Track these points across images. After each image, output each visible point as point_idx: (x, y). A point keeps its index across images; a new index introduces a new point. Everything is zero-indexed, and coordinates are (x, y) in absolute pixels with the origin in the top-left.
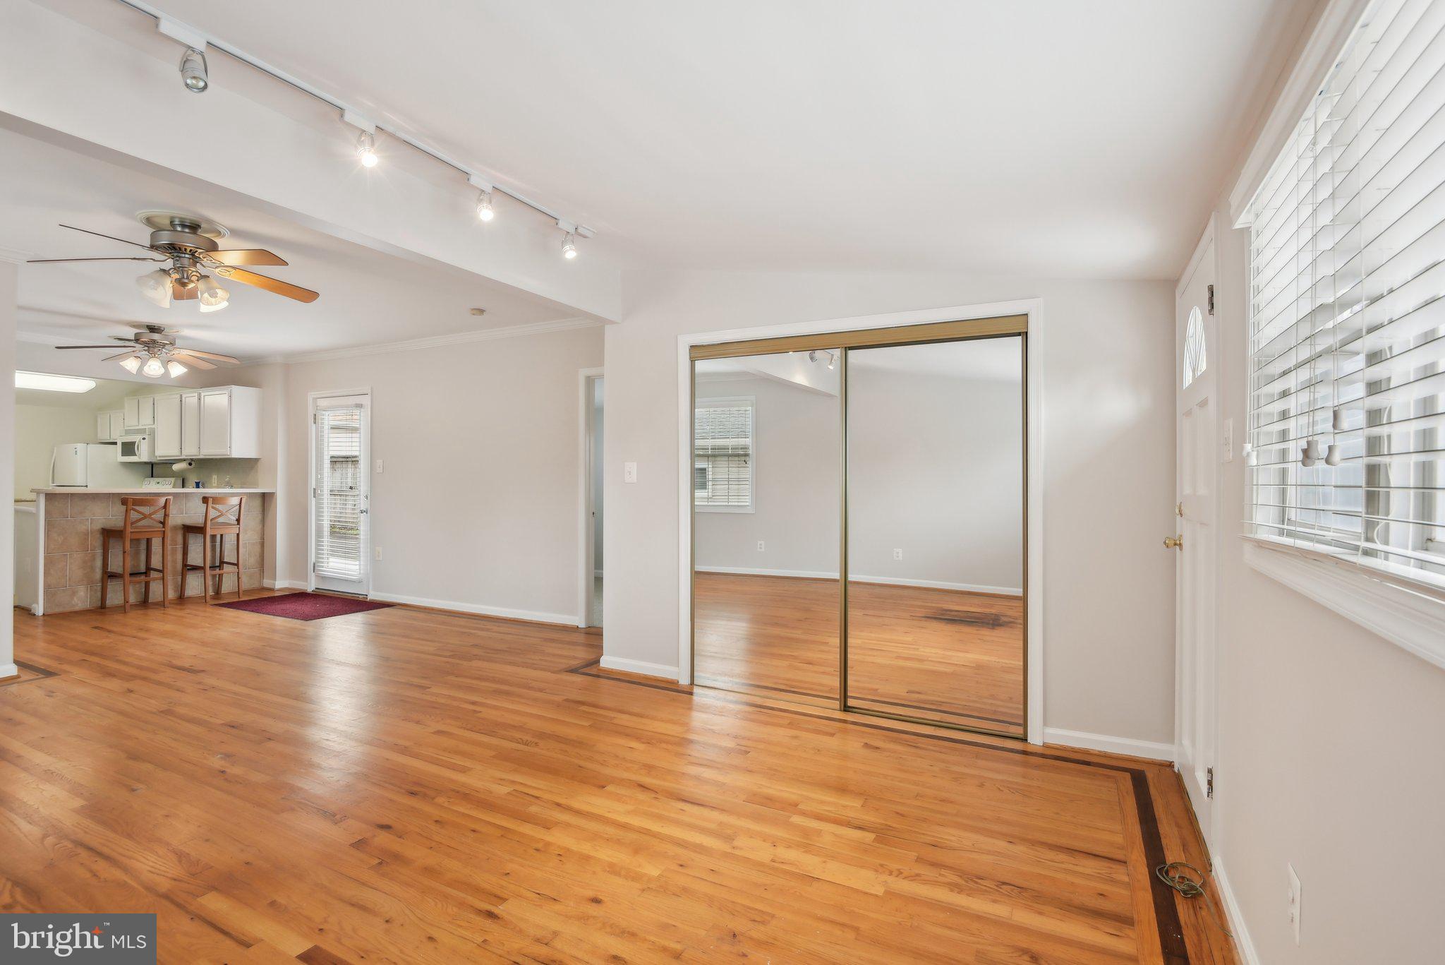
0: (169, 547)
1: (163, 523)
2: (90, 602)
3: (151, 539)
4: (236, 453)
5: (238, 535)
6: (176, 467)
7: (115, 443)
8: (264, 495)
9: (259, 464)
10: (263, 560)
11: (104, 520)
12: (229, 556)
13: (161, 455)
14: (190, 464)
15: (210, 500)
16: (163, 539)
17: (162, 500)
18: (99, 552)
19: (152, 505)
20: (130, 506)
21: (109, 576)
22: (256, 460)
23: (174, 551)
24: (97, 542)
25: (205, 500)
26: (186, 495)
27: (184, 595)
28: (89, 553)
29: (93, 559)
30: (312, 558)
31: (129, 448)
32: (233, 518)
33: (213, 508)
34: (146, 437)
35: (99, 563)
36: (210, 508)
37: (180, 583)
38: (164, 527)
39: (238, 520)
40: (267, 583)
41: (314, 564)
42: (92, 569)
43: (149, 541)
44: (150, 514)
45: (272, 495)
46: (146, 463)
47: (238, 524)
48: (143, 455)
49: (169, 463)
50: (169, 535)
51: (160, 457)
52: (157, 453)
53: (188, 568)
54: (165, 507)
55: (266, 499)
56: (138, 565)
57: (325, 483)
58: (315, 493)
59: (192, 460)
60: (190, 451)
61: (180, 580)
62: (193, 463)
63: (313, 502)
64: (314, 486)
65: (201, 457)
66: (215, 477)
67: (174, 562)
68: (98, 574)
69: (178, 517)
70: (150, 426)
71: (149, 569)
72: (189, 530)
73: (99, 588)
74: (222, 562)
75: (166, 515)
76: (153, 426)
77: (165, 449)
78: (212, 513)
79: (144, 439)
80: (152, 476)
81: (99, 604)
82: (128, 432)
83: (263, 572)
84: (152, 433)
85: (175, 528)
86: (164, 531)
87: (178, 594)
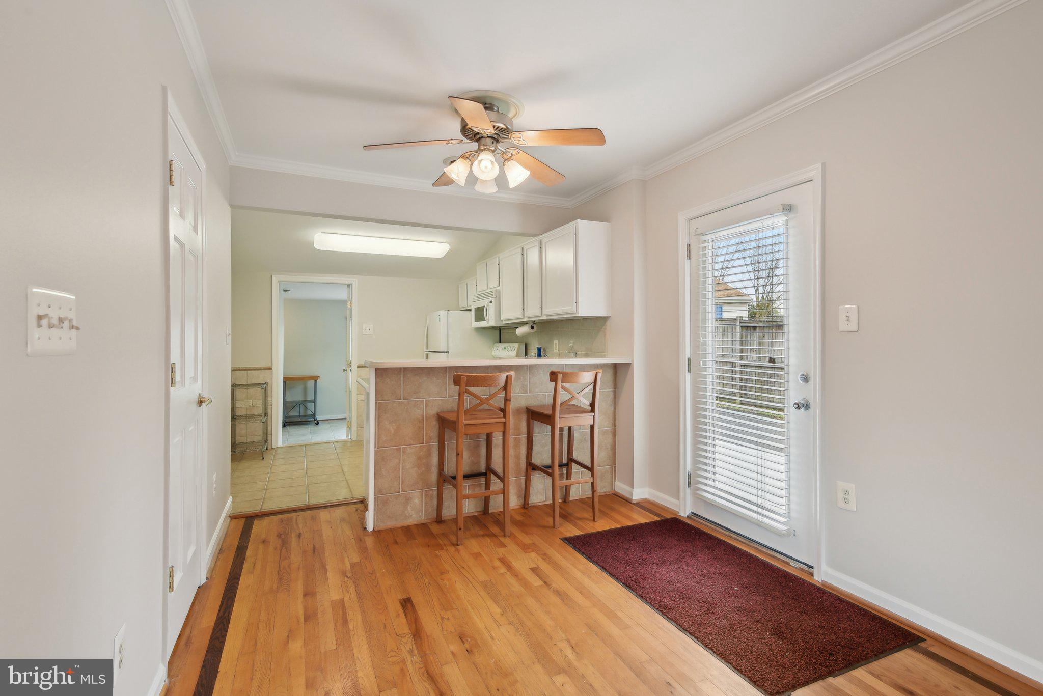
0: (511, 438)
1: (503, 411)
2: (426, 511)
3: (492, 433)
4: (583, 312)
5: (592, 427)
6: (520, 331)
7: (470, 310)
8: (615, 367)
9: (608, 323)
10: (614, 454)
11: (440, 402)
12: (581, 454)
13: (505, 318)
14: (532, 328)
15: (560, 377)
16: (504, 433)
17: (503, 376)
18: (435, 444)
19: (490, 385)
20: (464, 388)
21: (445, 479)
22: (605, 319)
23: (517, 441)
24: (432, 430)
25: (553, 376)
26: (530, 367)
27: (528, 504)
28: (424, 447)
29: (429, 454)
30: (687, 465)
31: (480, 314)
32: (585, 402)
33: (563, 388)
34: (493, 300)
35: (435, 460)
36: (560, 390)
37: (523, 486)
38: (504, 417)
39: (592, 405)
40: (621, 487)
41: (690, 475)
42: (428, 467)
43: (489, 437)
44: (488, 399)
45: (627, 366)
46: (493, 328)
47: (593, 410)
48: (491, 321)
49: (514, 327)
50: (511, 421)
51: (505, 320)
52: (503, 317)
53: (532, 467)
54: (505, 388)
55: (619, 371)
56: (478, 463)
57: (709, 351)
58: (689, 365)
59: (534, 322)
60: (533, 312)
61: (523, 481)
62: (535, 326)
63: (687, 380)
64: (688, 355)
65: (544, 318)
66: (556, 342)
67: (518, 457)
68: (434, 476)
69: (520, 399)
70: (496, 289)
71: (489, 470)
72: (535, 416)
73: (435, 493)
74: (571, 460)
75: (507, 400)
76: (499, 288)
77: (510, 313)
78: (563, 396)
79: (491, 302)
80: (500, 342)
81: (434, 514)
82: (480, 296)
83: (615, 471)
84: (498, 296)
85: (518, 411)
86: (505, 423)
87: (521, 502)
